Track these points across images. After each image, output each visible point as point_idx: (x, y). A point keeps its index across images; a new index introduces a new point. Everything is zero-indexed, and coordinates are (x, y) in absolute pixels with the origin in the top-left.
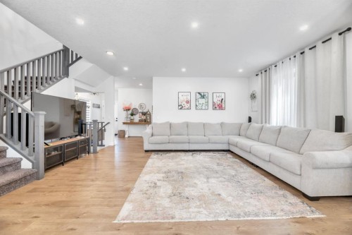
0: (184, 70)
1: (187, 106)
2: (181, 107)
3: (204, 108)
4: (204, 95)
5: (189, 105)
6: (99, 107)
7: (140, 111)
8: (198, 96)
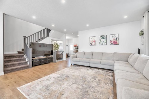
1: (94, 43)
2: (91, 44)
3: (104, 44)
4: (104, 37)
5: (95, 43)
6: (68, 46)
8: (101, 38)
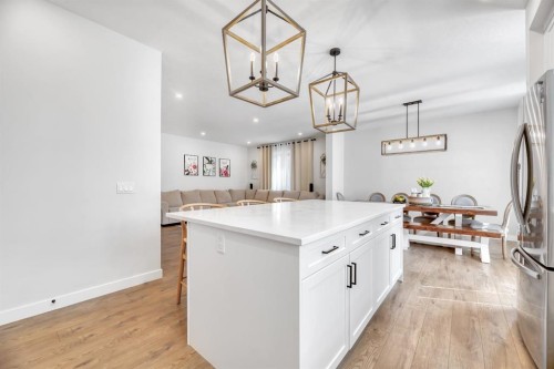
2: (187, 173)
3: (211, 174)
4: (211, 161)
5: (196, 170)
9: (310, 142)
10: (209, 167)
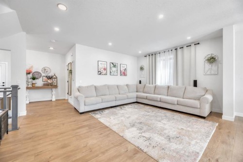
0: (110, 44)
2: (100, 73)
3: (115, 74)
4: (115, 65)
7: (43, 75)
8: (112, 65)
9: (193, 46)
10: (114, 69)
